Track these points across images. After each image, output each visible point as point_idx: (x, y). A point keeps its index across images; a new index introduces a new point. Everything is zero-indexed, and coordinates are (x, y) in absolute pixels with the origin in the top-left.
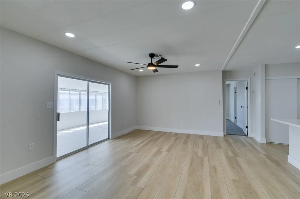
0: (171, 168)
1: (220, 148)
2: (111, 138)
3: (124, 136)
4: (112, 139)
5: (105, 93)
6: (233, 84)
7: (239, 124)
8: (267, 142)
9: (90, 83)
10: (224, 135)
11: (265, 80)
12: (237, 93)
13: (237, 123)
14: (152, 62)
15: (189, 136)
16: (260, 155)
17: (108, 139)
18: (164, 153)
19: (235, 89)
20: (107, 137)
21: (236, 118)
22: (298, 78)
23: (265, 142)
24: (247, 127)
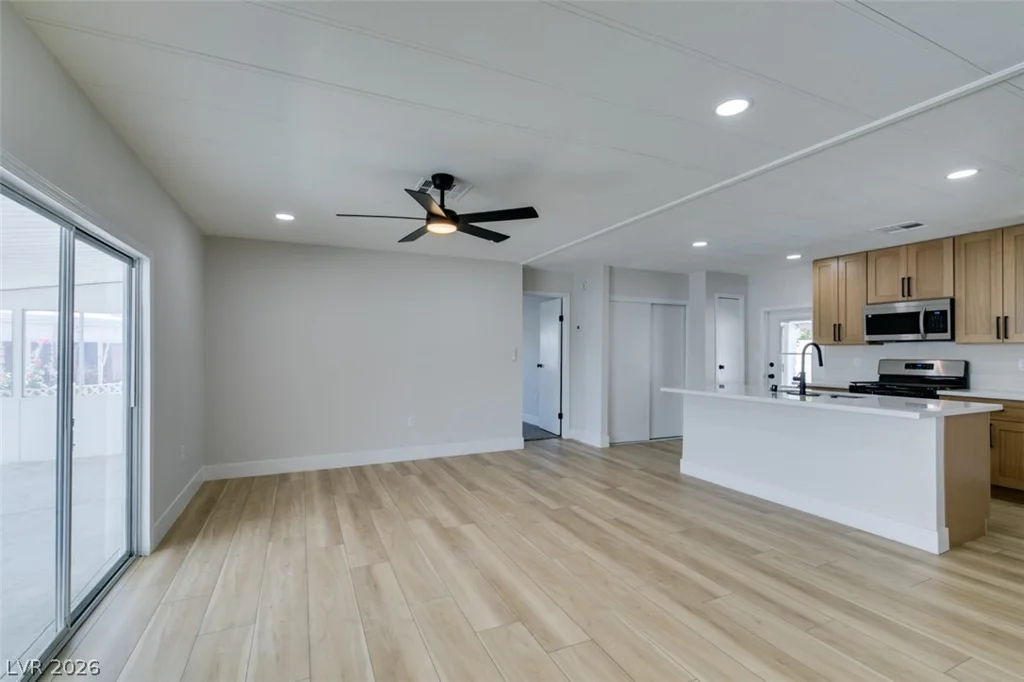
1: (560, 476)
10: (526, 445)
11: (609, 301)
14: (442, 205)
22: (653, 304)
23: (608, 445)
24: (560, 416)
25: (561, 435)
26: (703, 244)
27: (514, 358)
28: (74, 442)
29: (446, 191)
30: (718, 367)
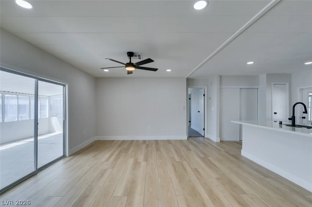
0: (159, 179)
1: (190, 150)
2: (67, 154)
3: (85, 150)
5: (44, 97)
9: (39, 81)
10: (188, 138)
11: (220, 88)
13: (191, 126)
14: (130, 61)
15: (157, 142)
16: (222, 152)
17: (64, 156)
18: (143, 164)
19: (189, 95)
20: (62, 154)
22: (240, 88)
23: (219, 141)
24: (204, 129)
25: (204, 136)
26: (252, 63)
27: (183, 109)
28: (38, 128)
29: (131, 57)
30: (273, 113)
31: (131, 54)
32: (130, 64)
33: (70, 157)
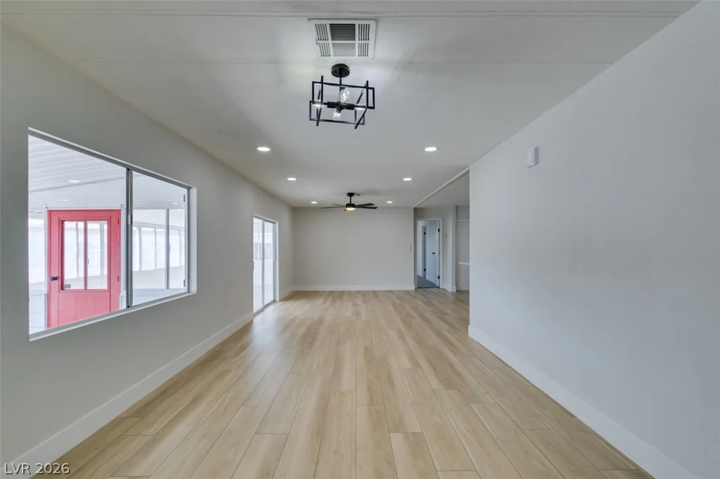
2: (277, 299)
4: (280, 301)
6: (421, 224)
7: (428, 277)
8: (457, 291)
9: (266, 223)
11: (456, 222)
12: (427, 233)
13: (426, 276)
14: (351, 202)
17: (274, 301)
19: (424, 228)
20: (272, 299)
21: (425, 270)
23: (455, 291)
24: (439, 277)
25: (439, 286)
29: (352, 198)
31: (351, 195)
32: (350, 205)
33: (281, 303)
